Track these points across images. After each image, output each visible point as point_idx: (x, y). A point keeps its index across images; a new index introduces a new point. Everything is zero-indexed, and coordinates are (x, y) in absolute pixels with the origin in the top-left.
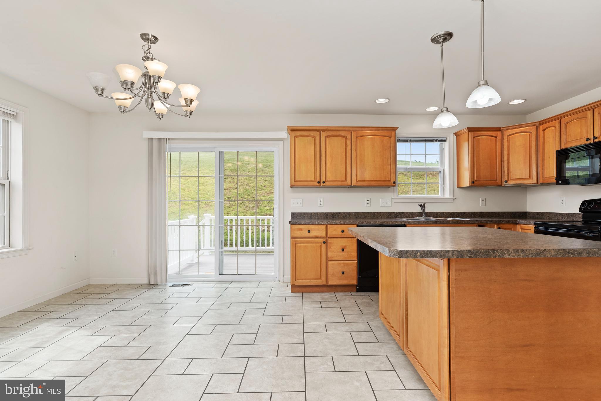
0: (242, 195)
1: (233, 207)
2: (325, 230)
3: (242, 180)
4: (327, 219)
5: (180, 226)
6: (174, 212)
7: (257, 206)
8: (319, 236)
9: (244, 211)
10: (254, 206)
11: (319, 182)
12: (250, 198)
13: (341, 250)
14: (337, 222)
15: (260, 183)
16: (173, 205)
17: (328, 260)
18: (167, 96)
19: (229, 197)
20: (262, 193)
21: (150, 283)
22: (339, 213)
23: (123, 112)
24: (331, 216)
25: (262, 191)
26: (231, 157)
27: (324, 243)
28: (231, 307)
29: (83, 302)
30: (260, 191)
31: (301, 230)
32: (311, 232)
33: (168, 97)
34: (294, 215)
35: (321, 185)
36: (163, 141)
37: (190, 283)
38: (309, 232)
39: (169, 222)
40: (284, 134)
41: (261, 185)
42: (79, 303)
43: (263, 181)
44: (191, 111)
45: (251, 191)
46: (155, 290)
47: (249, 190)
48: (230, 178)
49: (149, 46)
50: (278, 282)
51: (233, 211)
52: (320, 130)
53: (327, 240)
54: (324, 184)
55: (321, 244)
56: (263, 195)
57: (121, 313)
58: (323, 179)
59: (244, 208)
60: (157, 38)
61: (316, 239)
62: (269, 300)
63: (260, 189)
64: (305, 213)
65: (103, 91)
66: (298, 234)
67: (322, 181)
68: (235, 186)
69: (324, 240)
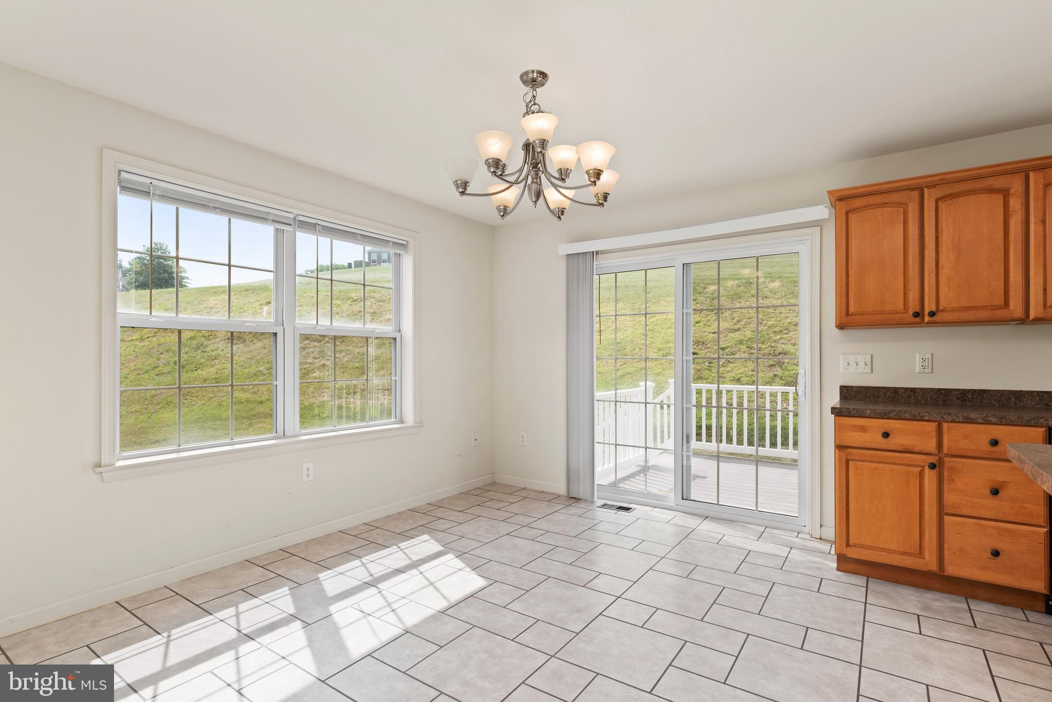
0: (749, 343)
1: (731, 365)
2: (934, 434)
3: (749, 314)
4: (943, 405)
5: (616, 402)
6: (629, 373)
7: (780, 364)
8: (917, 449)
9: (753, 373)
10: (773, 363)
11: (916, 315)
12: (765, 349)
13: (988, 492)
14: (973, 415)
15: (787, 317)
16: (629, 361)
17: (941, 512)
18: (566, 173)
19: (724, 346)
20: (789, 338)
21: (570, 496)
22: (984, 391)
23: (503, 215)
24: (958, 399)
25: (791, 334)
26: (730, 273)
27: (933, 466)
28: (694, 575)
29: (477, 511)
30: (787, 334)
31: (863, 429)
32: (890, 436)
33: (567, 175)
34: (847, 392)
35: (923, 321)
36: (589, 257)
37: (630, 506)
38: (886, 435)
39: (598, 394)
40: (823, 212)
41: (789, 323)
42: (472, 511)
43: (792, 315)
44: (607, 194)
45: (768, 334)
46: (575, 510)
47: (762, 333)
48: (726, 311)
49: (535, 92)
50: (808, 537)
51: (731, 373)
52: (918, 187)
53: (940, 460)
54: (934, 318)
55: (920, 469)
56: (793, 342)
57: (517, 541)
58: (929, 306)
59: (751, 368)
60: (546, 74)
61: (907, 455)
62: (778, 577)
63: (787, 329)
64: (878, 387)
65: (466, 186)
66: (856, 438)
67: (927, 311)
68: (735, 326)
69: (933, 459)
